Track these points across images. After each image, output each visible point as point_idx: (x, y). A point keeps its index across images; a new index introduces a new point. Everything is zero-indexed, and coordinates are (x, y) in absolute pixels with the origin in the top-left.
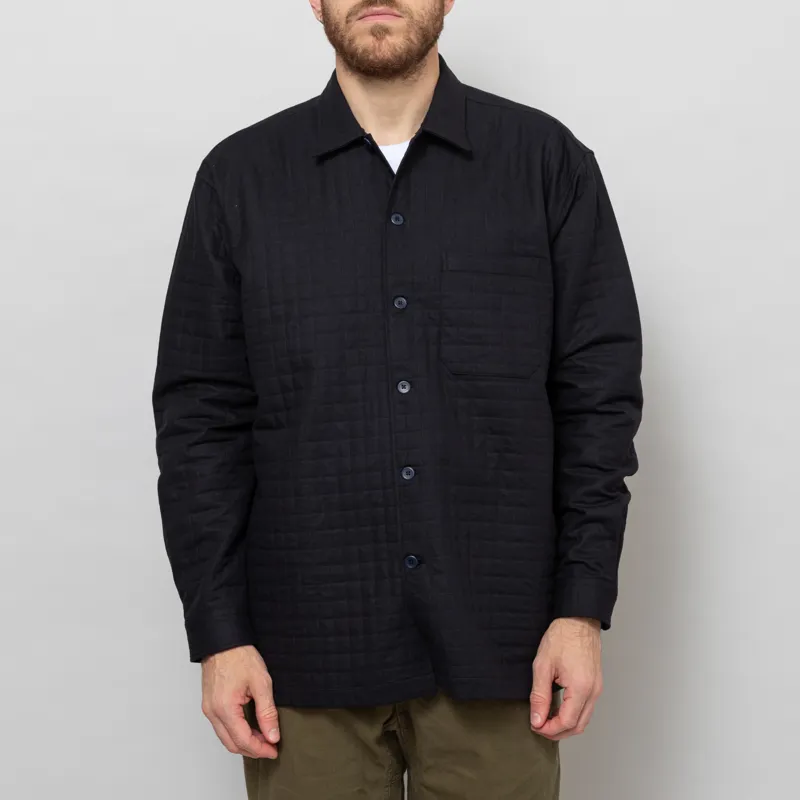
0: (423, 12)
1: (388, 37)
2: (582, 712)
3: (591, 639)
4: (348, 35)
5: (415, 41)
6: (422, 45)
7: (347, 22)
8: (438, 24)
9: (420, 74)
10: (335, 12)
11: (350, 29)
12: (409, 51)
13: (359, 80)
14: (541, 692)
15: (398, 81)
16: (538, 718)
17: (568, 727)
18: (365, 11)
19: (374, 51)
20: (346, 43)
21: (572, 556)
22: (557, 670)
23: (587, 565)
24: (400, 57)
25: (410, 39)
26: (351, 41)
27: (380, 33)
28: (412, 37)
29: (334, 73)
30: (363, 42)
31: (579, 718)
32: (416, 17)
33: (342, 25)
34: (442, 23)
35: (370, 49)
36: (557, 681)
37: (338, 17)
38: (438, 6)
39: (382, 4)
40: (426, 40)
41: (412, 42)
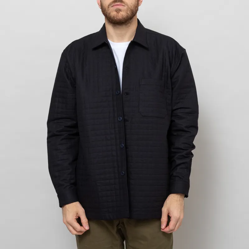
0: (132, 5)
1: (121, 13)
2: (176, 224)
3: (180, 202)
4: (109, 12)
5: (129, 14)
6: (132, 15)
7: (108, 8)
8: (137, 8)
9: (131, 24)
10: (105, 5)
11: (109, 10)
12: (127, 17)
13: (112, 26)
14: (164, 219)
15: (124, 26)
16: (163, 226)
17: (172, 229)
18: (113, 4)
19: (116, 17)
20: (108, 15)
21: (175, 174)
22: (169, 211)
23: (179, 177)
24: (125, 19)
25: (127, 13)
26: (109, 14)
27: (118, 11)
28: (129, 12)
29: (104, 24)
30: (113, 14)
31: (176, 226)
32: (129, 6)
33: (107, 9)
34: (138, 8)
35: (115, 16)
36: (169, 215)
37: (105, 6)
38: (136, 3)
39: (119, 2)
40: (133, 14)
41: (128, 14)
